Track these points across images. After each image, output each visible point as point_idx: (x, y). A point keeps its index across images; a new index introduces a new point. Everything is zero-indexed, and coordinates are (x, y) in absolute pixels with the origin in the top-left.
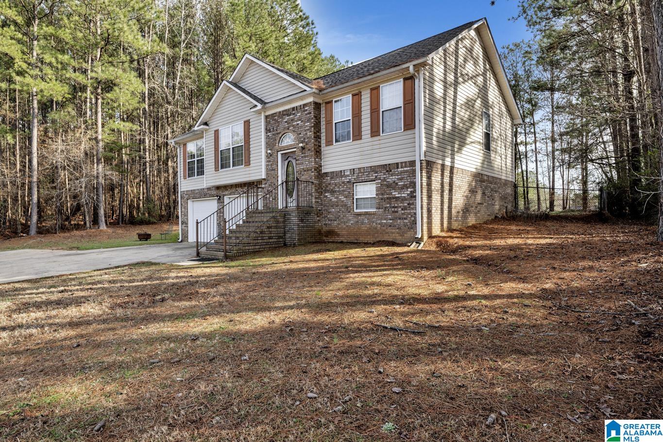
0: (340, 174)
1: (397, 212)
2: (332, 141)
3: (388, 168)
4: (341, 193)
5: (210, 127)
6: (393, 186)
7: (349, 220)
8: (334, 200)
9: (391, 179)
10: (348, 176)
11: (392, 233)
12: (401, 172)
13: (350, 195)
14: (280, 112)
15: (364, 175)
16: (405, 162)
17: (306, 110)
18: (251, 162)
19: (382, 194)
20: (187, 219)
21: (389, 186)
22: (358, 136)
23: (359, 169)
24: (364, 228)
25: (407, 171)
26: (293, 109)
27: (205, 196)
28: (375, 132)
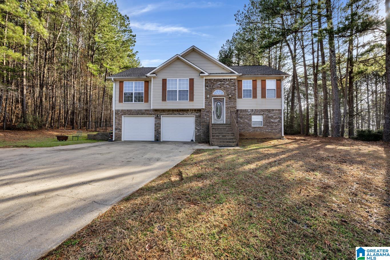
0: (246, 111)
1: (273, 127)
2: (242, 97)
3: (269, 111)
4: (247, 118)
5: (158, 76)
6: (272, 117)
7: (250, 130)
8: (242, 121)
9: (270, 115)
10: (250, 112)
11: (271, 135)
12: (275, 113)
13: (250, 120)
14: (215, 79)
15: (257, 112)
16: (277, 109)
17: (232, 82)
18: (194, 100)
19: (266, 120)
20: (121, 127)
21: (269, 117)
22: (255, 96)
23: (255, 110)
24: (257, 133)
25: (277, 113)
26: (224, 79)
27: (142, 114)
28: (263, 96)
